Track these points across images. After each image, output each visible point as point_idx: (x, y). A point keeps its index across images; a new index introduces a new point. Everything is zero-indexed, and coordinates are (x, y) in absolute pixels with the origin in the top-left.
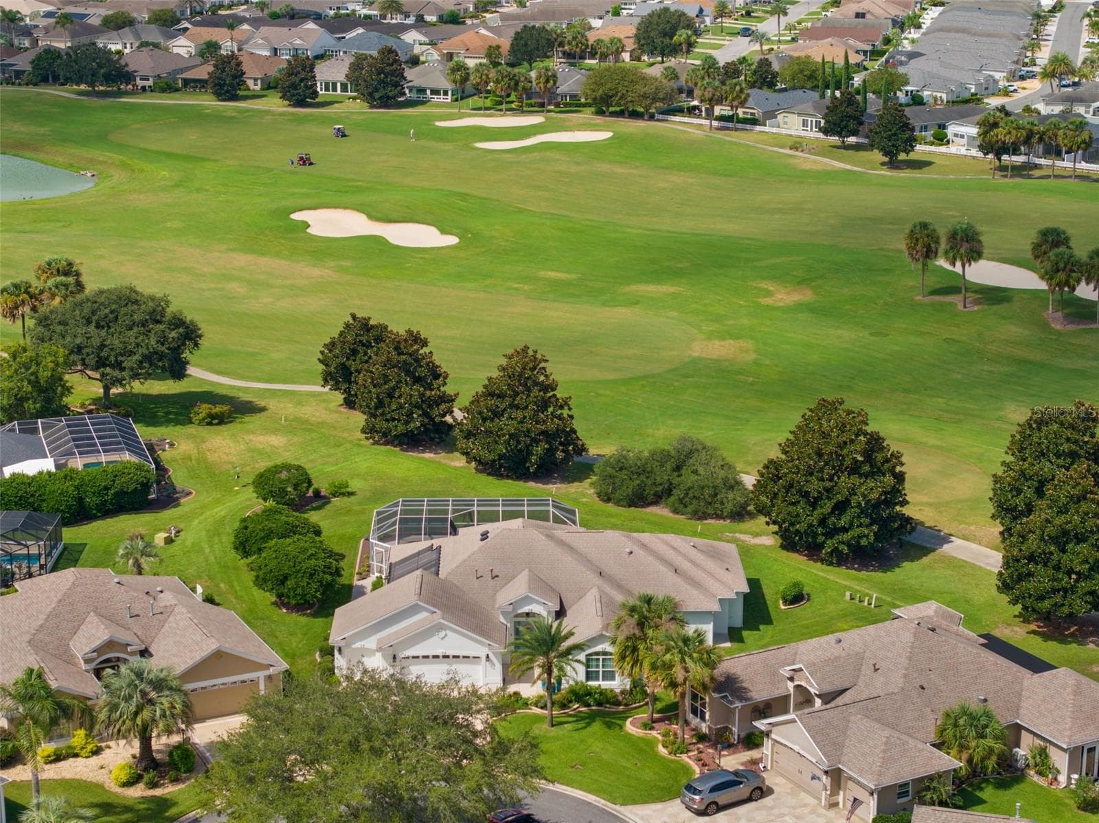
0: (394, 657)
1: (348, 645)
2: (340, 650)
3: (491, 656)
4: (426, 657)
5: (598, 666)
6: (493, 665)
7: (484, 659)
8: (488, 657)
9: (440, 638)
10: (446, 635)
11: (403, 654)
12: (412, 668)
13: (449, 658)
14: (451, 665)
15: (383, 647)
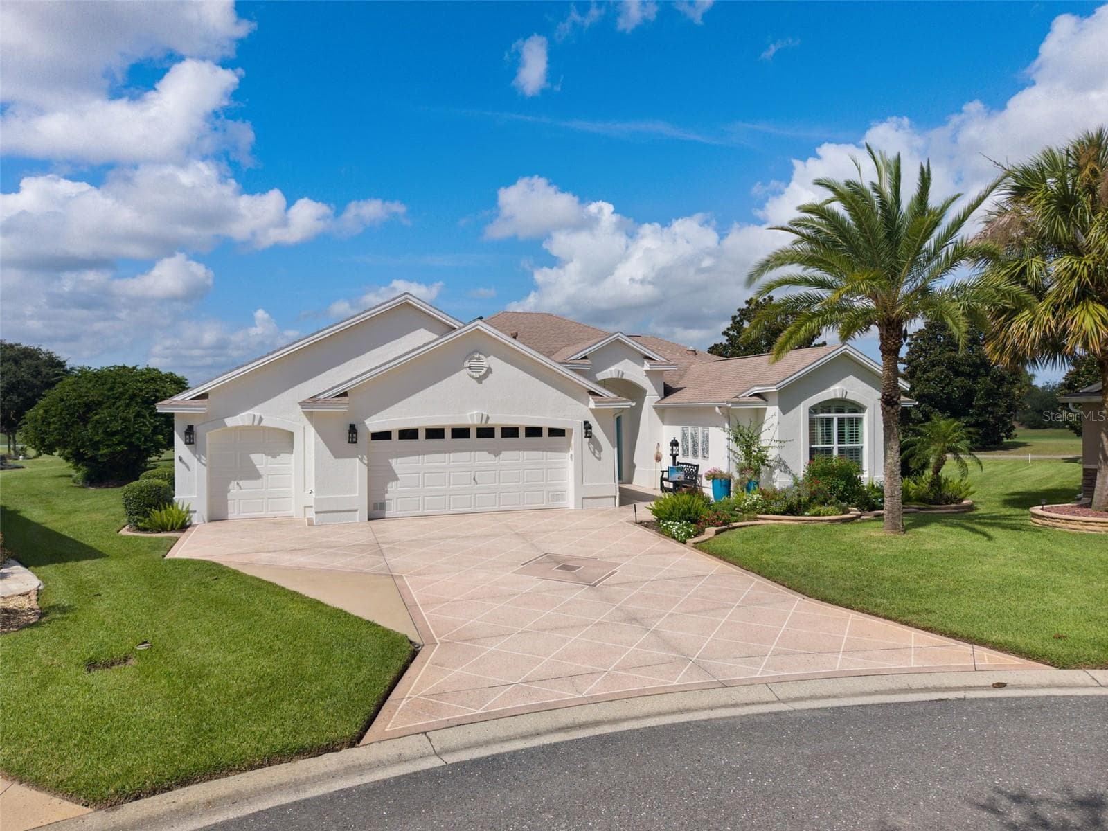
0: (353, 429)
1: (216, 420)
2: (190, 432)
3: (595, 427)
4: (435, 433)
5: (829, 438)
6: (597, 447)
7: (578, 432)
8: (587, 426)
9: (476, 379)
10: (489, 370)
11: (375, 423)
12: (398, 464)
13: (493, 436)
14: (496, 453)
15: (321, 397)
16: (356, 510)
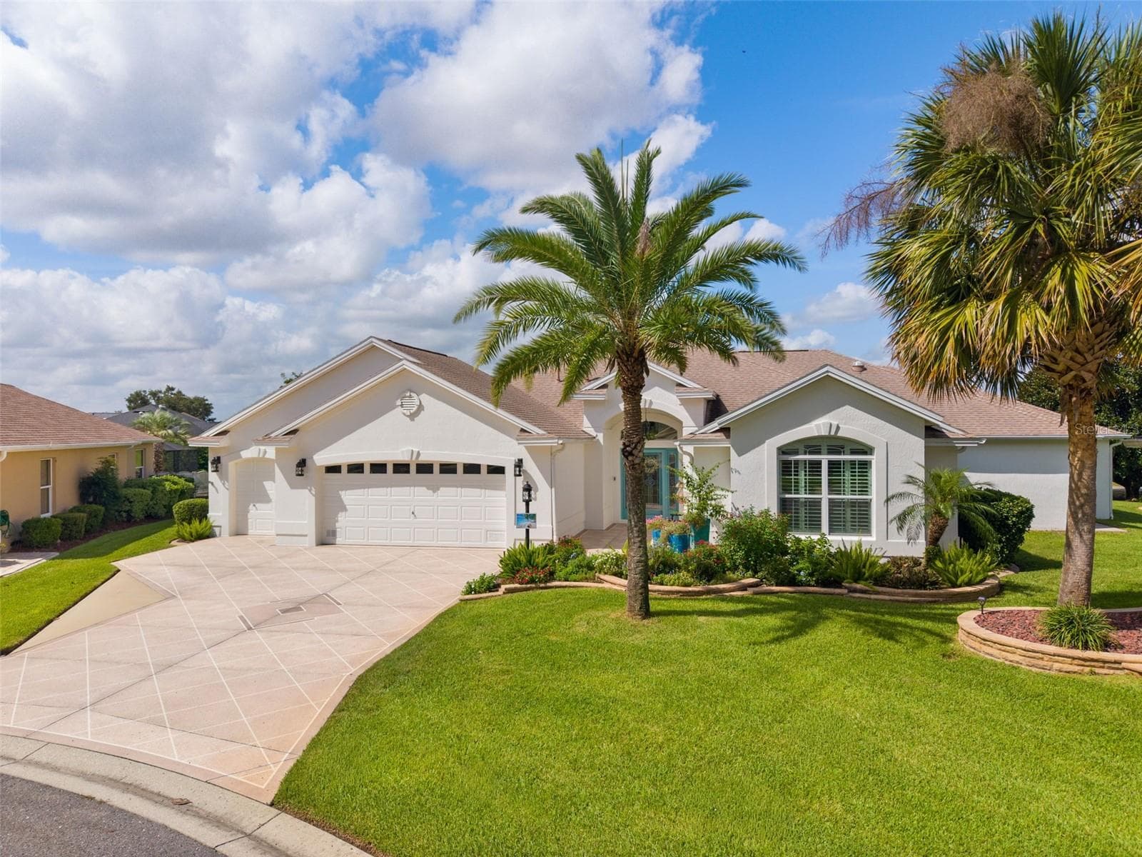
0: (302, 464)
1: (235, 452)
2: (217, 462)
3: (529, 465)
4: (378, 468)
5: (814, 486)
6: (532, 485)
7: (510, 470)
8: (519, 464)
9: (408, 416)
10: (421, 407)
11: (323, 458)
12: (348, 496)
13: (432, 472)
14: (435, 489)
15: (273, 435)
16: (306, 536)
